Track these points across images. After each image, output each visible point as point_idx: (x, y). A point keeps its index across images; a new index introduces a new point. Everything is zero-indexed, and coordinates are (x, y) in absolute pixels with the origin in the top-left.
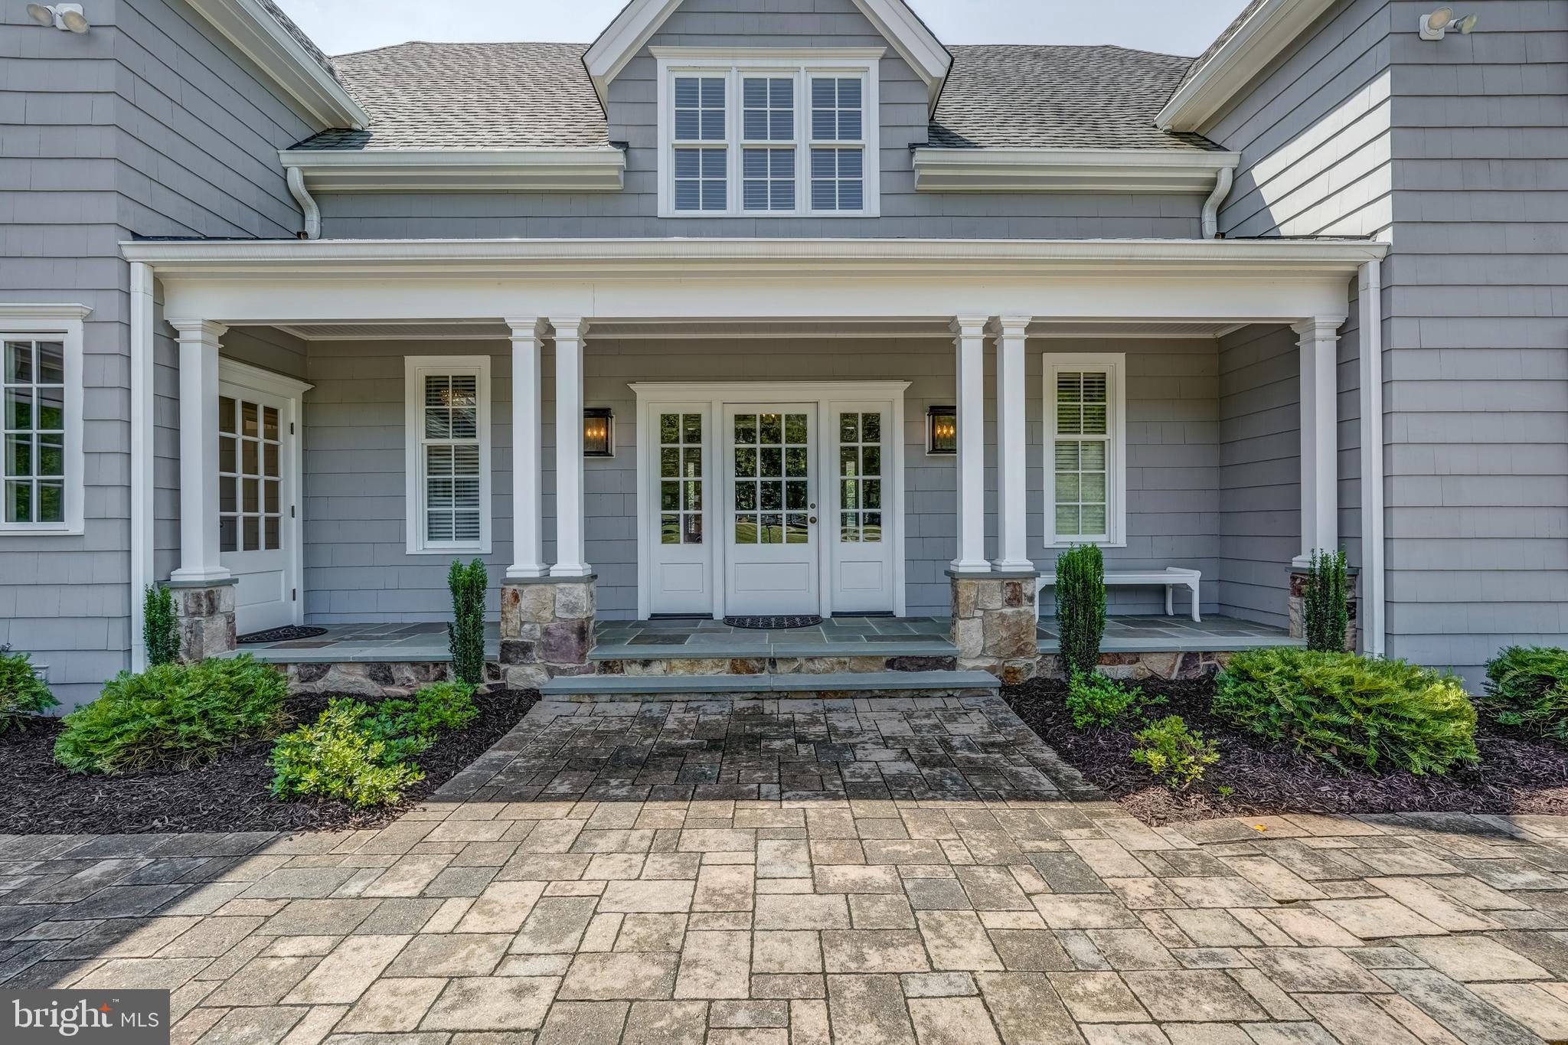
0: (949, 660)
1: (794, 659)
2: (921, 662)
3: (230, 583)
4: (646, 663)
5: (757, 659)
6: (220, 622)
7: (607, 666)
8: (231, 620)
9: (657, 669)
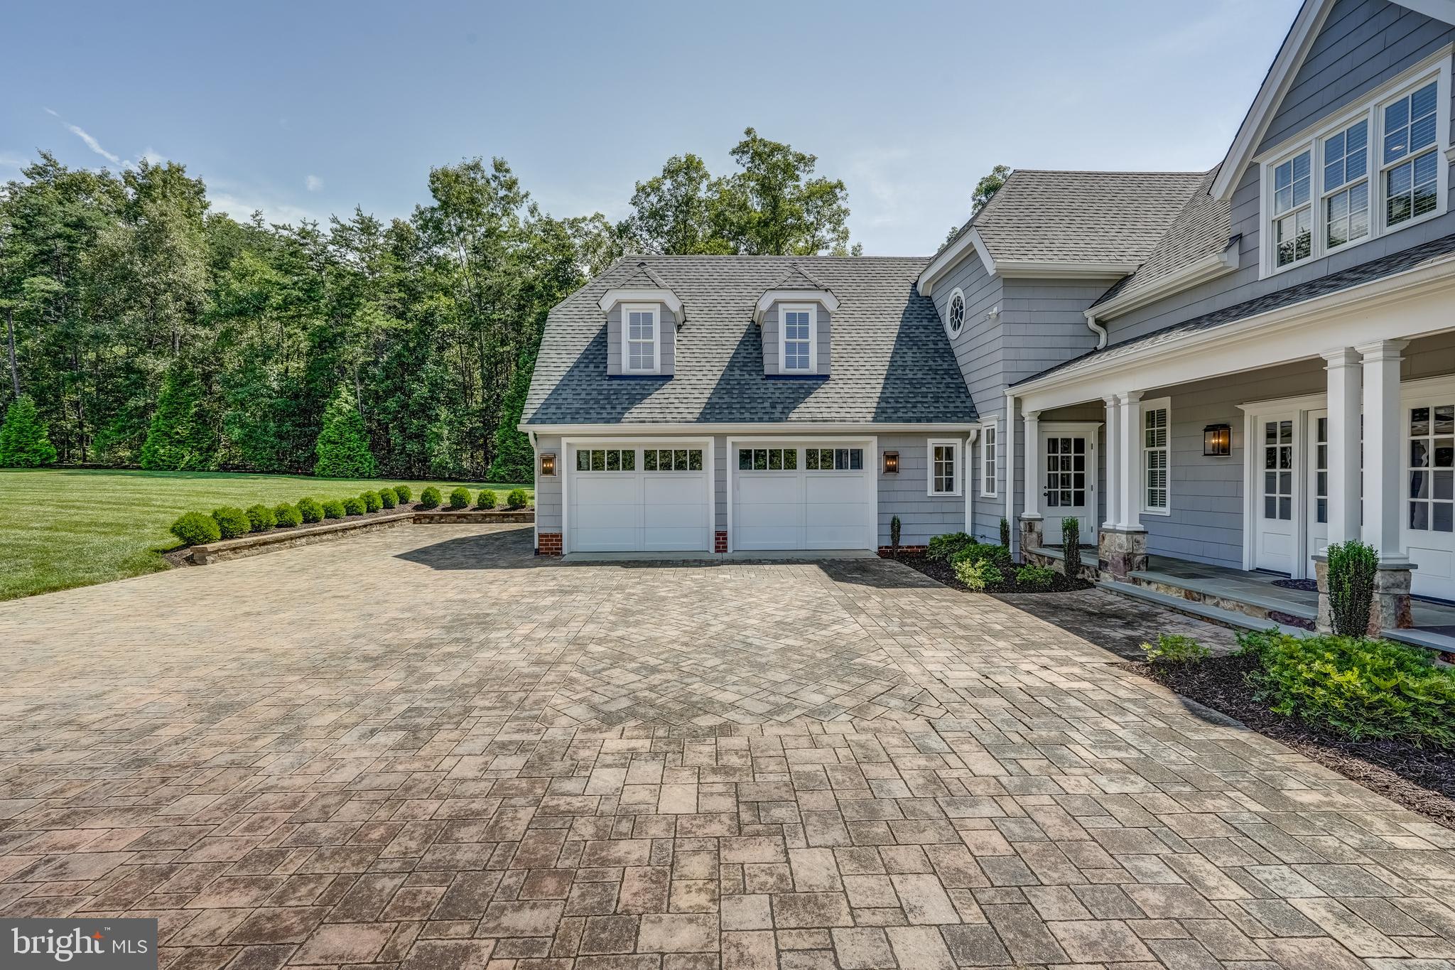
0: (1308, 622)
1: (1214, 597)
2: (1289, 619)
3: (1041, 520)
4: (1149, 583)
5: (1198, 593)
6: (1034, 536)
7: (1135, 581)
8: (1040, 535)
9: (1153, 587)
